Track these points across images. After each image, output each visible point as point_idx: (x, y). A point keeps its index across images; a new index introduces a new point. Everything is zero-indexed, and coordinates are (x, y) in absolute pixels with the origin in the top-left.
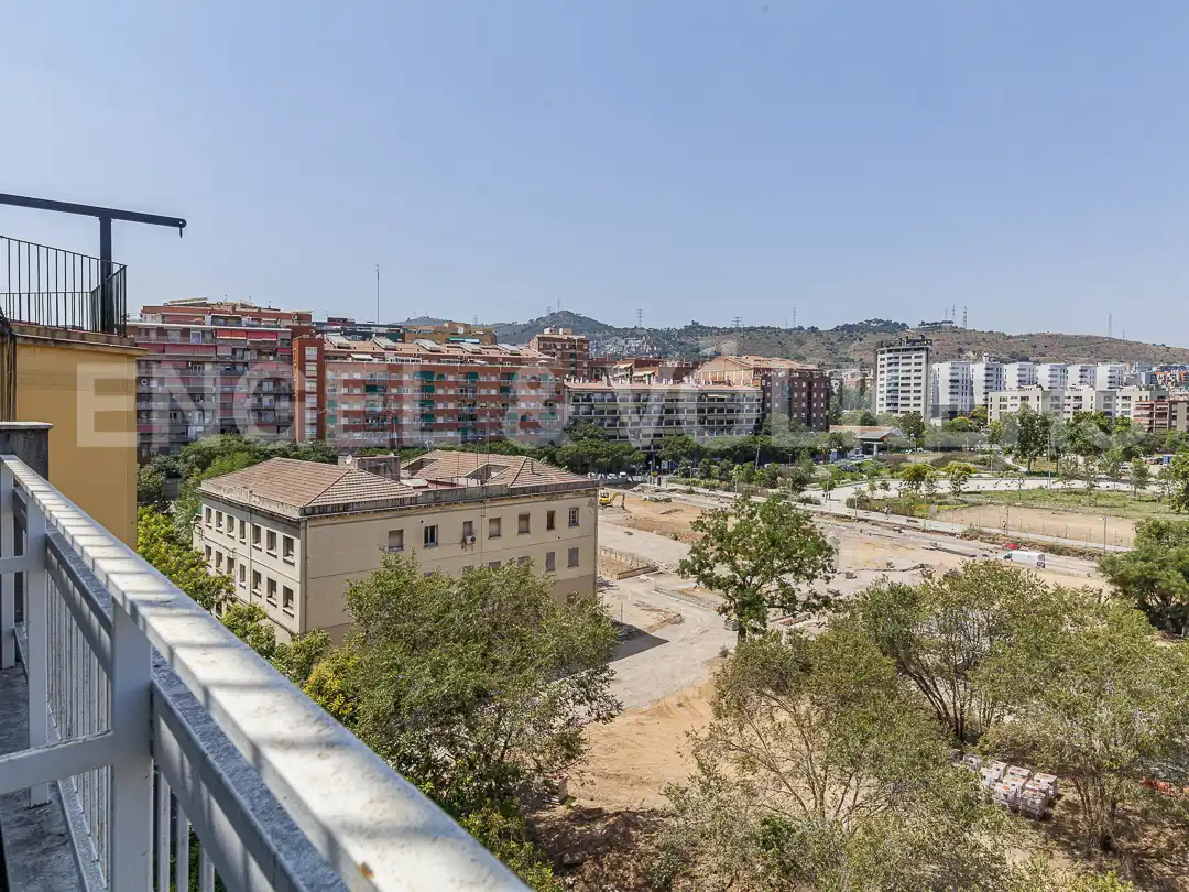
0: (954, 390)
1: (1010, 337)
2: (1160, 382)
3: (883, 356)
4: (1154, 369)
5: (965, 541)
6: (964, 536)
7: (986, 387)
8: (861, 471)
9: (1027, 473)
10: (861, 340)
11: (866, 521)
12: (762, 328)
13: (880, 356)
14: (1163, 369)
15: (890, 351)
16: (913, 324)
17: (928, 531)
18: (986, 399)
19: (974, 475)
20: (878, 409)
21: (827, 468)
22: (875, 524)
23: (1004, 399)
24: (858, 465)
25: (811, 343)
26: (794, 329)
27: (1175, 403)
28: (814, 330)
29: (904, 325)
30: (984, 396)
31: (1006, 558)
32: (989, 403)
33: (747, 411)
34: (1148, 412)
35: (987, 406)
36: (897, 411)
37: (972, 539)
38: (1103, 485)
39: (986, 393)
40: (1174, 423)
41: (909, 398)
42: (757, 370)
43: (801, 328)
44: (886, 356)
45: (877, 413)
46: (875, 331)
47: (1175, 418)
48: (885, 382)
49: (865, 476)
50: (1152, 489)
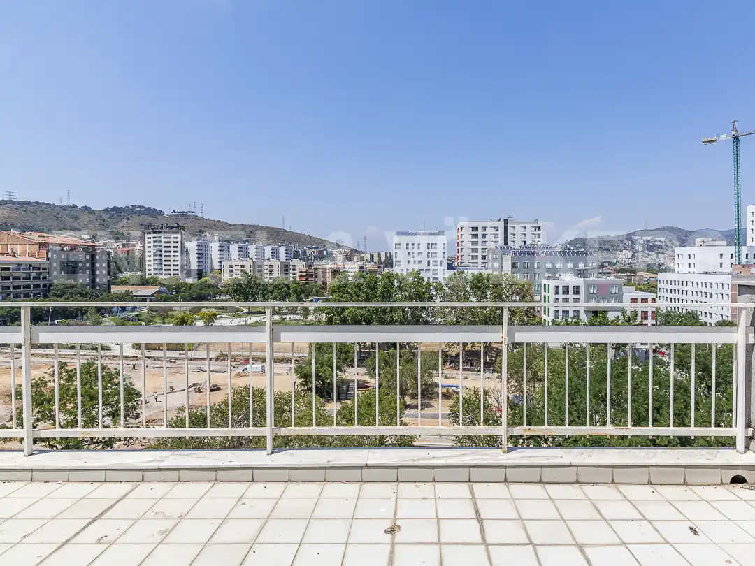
0: (200, 260)
1: (230, 225)
2: (308, 255)
3: (149, 236)
4: (305, 248)
5: (218, 363)
6: (217, 359)
7: (220, 258)
8: (139, 320)
9: (248, 313)
10: (128, 219)
11: (149, 358)
12: (37, 203)
13: (147, 236)
14: (309, 248)
15: (154, 233)
16: (168, 211)
17: (194, 360)
18: (220, 266)
19: (218, 316)
20: (147, 272)
21: (112, 320)
22: (156, 359)
23: (231, 266)
24: (137, 315)
25: (84, 218)
26: (69, 207)
27: (316, 269)
28: (87, 208)
29: (161, 211)
30: (219, 264)
31: (244, 370)
32: (223, 268)
33: (34, 278)
34: (305, 274)
35: (221, 270)
36: (162, 274)
37: (222, 360)
38: (288, 317)
39: (220, 262)
40: (316, 280)
41: (170, 265)
42: (42, 245)
43: (75, 206)
44: (152, 235)
45: (147, 277)
46: (139, 214)
47: (317, 276)
48: (152, 254)
49: (143, 323)
50: (311, 317)
